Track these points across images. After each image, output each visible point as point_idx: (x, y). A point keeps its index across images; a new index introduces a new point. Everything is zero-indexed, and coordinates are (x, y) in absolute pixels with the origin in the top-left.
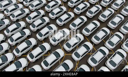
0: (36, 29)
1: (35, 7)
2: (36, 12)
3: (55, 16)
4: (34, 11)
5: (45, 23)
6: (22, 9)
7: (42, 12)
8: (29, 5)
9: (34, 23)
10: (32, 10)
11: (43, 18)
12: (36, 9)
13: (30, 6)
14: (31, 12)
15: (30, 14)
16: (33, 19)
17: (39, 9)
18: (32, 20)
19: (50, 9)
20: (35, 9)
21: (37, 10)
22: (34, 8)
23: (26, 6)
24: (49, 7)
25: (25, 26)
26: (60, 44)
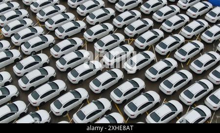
0: (28, 86)
1: (32, 47)
2: (33, 57)
3: (66, 66)
4: (29, 56)
5: (47, 77)
6: (7, 50)
7: (44, 58)
8: (22, 44)
9: (27, 75)
10: (26, 53)
11: (44, 68)
12: (34, 51)
13: (23, 46)
14: (24, 56)
15: (21, 59)
16: (25, 68)
17: (39, 52)
18: (23, 71)
19: (60, 53)
20: (32, 52)
21: (34, 54)
22: (30, 50)
23: (16, 44)
24: (58, 49)
25: (10, 81)
26: (67, 114)
